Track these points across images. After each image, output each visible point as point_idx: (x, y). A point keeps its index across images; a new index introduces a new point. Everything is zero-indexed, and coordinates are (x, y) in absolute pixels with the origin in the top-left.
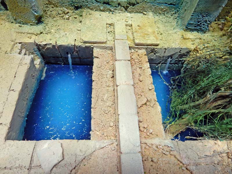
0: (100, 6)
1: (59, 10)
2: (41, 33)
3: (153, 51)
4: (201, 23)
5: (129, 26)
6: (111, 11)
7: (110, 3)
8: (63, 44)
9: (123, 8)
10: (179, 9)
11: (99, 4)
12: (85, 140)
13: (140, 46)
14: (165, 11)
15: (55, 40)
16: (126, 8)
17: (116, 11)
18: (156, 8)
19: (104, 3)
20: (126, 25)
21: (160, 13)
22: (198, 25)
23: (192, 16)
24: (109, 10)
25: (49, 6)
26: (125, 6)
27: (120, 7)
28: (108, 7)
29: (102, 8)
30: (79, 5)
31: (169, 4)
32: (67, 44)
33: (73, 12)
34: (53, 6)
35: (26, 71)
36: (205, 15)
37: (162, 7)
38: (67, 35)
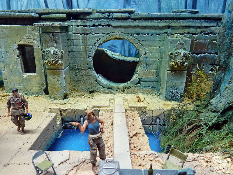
0: (106, 90)
1: (79, 94)
2: (65, 104)
3: (144, 113)
4: (175, 95)
5: (126, 100)
6: (113, 93)
7: (112, 88)
8: (79, 108)
9: (121, 91)
10: (159, 90)
11: (105, 89)
12: (87, 151)
13: (133, 108)
14: (150, 92)
15: (74, 107)
16: (123, 91)
17: (117, 93)
18: (143, 90)
19: (109, 88)
20: (124, 100)
21: (147, 94)
22: (173, 96)
23: (166, 89)
24: (112, 92)
25: (73, 92)
26: (122, 89)
27: (119, 90)
28: (111, 90)
29: (107, 92)
30: (92, 90)
31: (152, 87)
32: (81, 108)
33: (88, 95)
34: (75, 91)
35: (51, 119)
36: (175, 89)
37: (148, 89)
38: (82, 104)
